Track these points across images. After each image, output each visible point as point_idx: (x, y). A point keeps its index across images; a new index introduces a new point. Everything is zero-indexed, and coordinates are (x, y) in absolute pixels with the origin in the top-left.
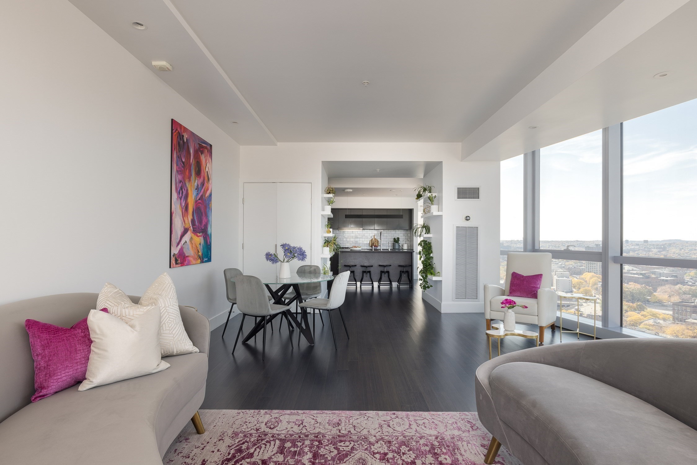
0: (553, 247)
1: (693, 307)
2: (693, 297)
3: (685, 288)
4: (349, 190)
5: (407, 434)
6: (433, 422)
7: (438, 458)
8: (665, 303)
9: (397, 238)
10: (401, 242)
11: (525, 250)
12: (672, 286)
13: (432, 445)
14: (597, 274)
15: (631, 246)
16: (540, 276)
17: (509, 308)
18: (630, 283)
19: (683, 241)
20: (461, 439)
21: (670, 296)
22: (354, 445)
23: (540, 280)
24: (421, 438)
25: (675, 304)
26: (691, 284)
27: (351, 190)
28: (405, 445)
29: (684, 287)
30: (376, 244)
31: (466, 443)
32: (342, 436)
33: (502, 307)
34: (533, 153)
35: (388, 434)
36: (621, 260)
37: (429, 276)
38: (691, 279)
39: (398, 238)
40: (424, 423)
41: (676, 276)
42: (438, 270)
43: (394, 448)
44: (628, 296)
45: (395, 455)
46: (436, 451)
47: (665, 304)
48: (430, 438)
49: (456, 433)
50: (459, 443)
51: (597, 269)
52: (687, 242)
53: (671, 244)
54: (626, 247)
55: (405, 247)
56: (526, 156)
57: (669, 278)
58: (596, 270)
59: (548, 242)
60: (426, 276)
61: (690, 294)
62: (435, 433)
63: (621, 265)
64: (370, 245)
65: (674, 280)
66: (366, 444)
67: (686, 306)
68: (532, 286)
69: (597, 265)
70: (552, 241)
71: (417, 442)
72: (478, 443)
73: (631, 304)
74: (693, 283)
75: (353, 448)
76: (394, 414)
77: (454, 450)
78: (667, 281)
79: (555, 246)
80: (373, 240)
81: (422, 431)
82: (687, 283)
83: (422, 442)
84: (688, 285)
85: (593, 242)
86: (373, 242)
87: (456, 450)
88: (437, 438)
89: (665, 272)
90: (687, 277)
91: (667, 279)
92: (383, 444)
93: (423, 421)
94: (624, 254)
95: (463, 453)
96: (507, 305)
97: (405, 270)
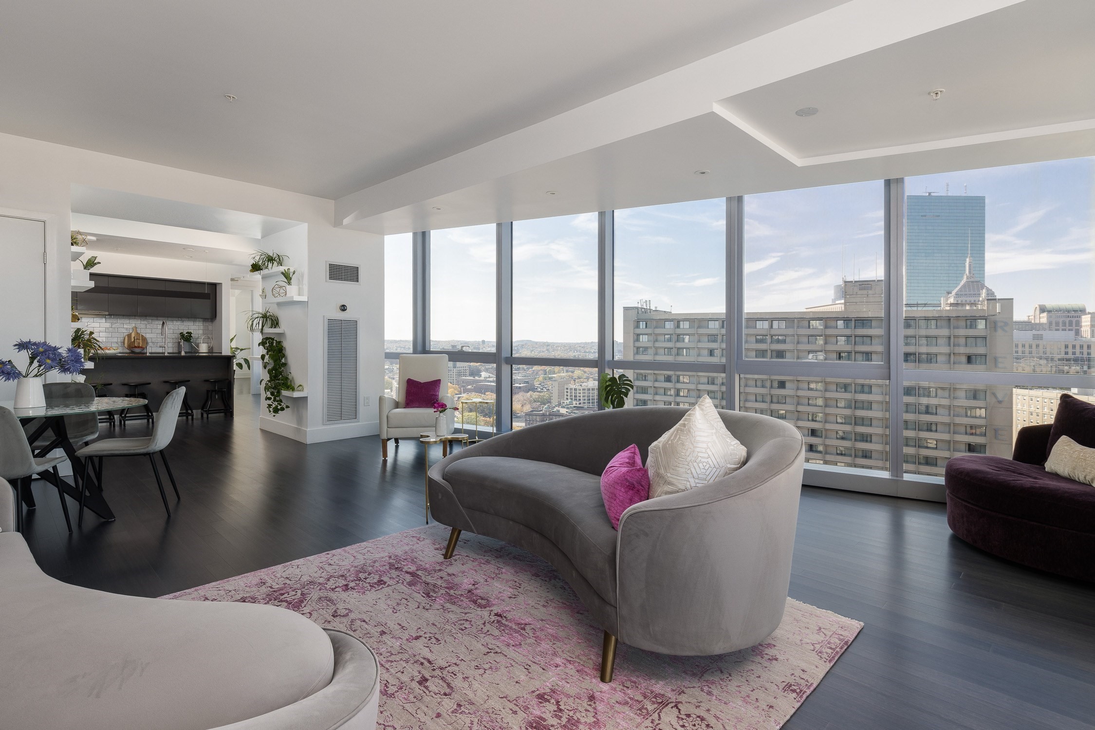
0: (402, 349)
1: (542, 416)
2: (541, 404)
3: (535, 395)
4: (89, 237)
5: (356, 564)
6: (377, 548)
7: (402, 570)
8: (518, 413)
9: (187, 333)
10: (195, 340)
11: (415, 351)
12: (525, 394)
13: (390, 563)
14: (453, 384)
15: (487, 347)
16: (439, 380)
17: (440, 412)
18: (487, 393)
19: (534, 342)
20: (412, 551)
21: (522, 406)
22: (302, 591)
23: (439, 386)
24: (375, 562)
25: (527, 414)
26: (540, 390)
27: (94, 238)
28: (361, 572)
29: (535, 393)
31: (420, 552)
32: (280, 590)
33: (435, 412)
34: (424, 234)
35: (335, 571)
36: (512, 361)
37: (285, 393)
38: (540, 384)
39: (190, 333)
40: (368, 551)
41: (527, 382)
42: (298, 382)
43: (352, 579)
44: (485, 410)
45: (357, 582)
46: (396, 566)
47: (518, 415)
48: (384, 559)
49: (407, 548)
50: (414, 554)
51: (453, 377)
52: (536, 343)
53: (523, 345)
54: (482, 348)
55: (203, 348)
56: (415, 234)
57: (522, 385)
58: (452, 379)
59: (396, 342)
60: (279, 393)
61: (538, 402)
62: (387, 554)
63: (512, 366)
64: (126, 345)
65: (526, 387)
66: (317, 586)
67: (536, 415)
68: (431, 393)
69: (453, 372)
70: (401, 341)
71: (373, 566)
72: (432, 548)
73: (488, 419)
74: (541, 389)
75: (302, 594)
76: (328, 554)
77: (413, 560)
78: (520, 387)
79: (404, 348)
80: (133, 335)
81: (371, 558)
82: (537, 389)
83: (377, 564)
84: (538, 392)
85: (449, 342)
86: (133, 340)
87: (415, 560)
88: (390, 557)
89: (519, 378)
90: (537, 383)
91: (520, 385)
92: (337, 580)
93: (366, 550)
94: (513, 356)
95: (423, 559)
96: (440, 409)
97: (217, 387)
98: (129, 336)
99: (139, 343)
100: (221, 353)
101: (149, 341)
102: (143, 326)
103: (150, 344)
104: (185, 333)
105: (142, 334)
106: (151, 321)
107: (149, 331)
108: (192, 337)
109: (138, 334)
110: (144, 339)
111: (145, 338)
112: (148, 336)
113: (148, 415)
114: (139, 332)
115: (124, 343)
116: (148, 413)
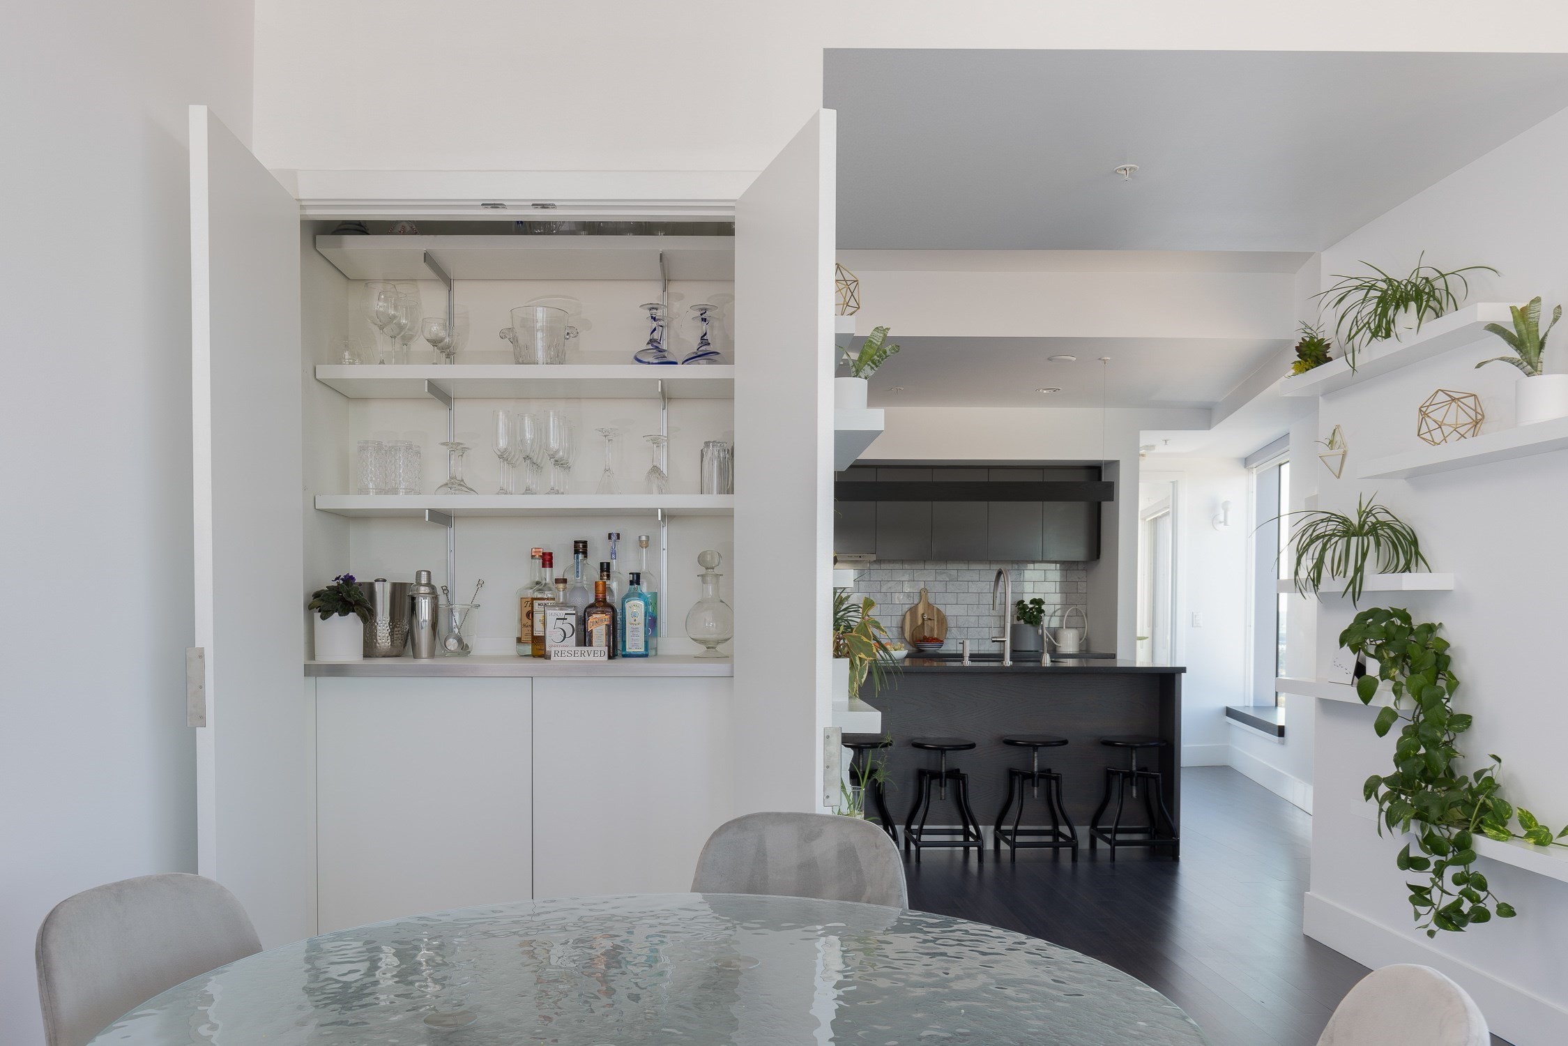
9: (1032, 602)
10: (1050, 621)
30: (931, 629)
39: (1038, 602)
55: (1069, 642)
64: (907, 635)
80: (921, 610)
86: (920, 622)
97: (1134, 763)
98: (913, 610)
99: (932, 630)
100: (1114, 656)
101: (951, 622)
102: (939, 587)
103: (954, 631)
104: (1027, 602)
105: (939, 607)
106: (954, 573)
107: (951, 598)
108: (1043, 611)
109: (929, 606)
110: (942, 620)
111: (944, 616)
112: (949, 611)
113: (966, 833)
114: (931, 601)
115: (902, 628)
116: (966, 826)
